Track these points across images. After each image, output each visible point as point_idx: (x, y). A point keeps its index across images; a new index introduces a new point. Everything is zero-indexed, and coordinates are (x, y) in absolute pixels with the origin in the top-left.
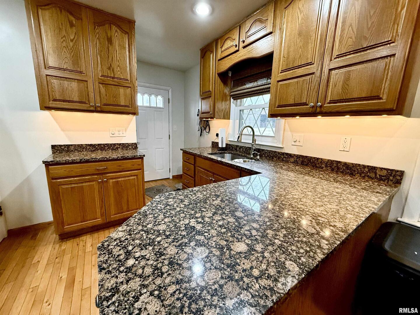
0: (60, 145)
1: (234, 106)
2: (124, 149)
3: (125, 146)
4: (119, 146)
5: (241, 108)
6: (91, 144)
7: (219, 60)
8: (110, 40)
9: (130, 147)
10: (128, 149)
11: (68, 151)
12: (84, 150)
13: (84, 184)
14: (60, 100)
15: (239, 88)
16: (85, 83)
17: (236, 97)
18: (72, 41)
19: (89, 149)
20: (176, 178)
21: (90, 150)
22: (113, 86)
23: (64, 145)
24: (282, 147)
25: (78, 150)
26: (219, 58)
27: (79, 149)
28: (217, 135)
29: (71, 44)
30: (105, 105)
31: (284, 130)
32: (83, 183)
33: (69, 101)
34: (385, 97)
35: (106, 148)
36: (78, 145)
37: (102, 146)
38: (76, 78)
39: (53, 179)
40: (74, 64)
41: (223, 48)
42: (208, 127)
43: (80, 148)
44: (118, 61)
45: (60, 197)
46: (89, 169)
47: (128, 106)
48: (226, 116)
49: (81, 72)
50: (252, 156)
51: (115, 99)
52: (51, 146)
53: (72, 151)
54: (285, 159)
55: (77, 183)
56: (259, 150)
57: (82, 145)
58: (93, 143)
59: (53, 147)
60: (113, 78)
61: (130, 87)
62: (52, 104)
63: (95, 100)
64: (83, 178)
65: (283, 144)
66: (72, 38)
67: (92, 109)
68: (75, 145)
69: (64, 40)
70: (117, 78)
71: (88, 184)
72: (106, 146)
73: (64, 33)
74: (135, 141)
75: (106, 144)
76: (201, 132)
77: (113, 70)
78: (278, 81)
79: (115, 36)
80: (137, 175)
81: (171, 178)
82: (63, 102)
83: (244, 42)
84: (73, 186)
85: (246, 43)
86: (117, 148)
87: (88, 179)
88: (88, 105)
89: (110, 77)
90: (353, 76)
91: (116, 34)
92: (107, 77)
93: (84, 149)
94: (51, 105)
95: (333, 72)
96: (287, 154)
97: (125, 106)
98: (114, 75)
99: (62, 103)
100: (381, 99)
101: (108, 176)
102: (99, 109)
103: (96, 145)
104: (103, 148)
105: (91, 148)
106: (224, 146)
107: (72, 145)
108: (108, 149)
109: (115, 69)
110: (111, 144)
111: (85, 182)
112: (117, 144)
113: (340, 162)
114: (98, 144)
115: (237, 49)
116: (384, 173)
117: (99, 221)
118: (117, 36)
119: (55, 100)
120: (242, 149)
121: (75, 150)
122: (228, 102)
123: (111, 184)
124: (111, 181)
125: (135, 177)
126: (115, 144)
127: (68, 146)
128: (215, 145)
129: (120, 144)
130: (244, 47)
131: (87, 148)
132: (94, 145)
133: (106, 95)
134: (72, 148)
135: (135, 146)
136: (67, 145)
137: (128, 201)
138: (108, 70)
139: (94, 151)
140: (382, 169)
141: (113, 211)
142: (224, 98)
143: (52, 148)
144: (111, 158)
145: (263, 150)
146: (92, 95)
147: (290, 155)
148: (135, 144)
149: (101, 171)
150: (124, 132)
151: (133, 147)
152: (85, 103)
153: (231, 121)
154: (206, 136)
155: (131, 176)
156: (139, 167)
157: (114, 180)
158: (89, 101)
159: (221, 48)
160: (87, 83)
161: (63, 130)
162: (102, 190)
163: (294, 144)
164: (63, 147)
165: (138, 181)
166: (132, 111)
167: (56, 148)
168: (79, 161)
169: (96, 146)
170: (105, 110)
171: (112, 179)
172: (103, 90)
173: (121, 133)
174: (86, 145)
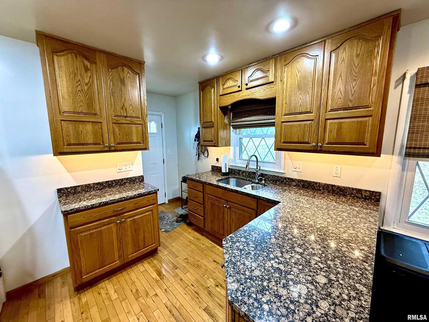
0: (66, 188)
1: (234, 134)
2: (131, 183)
3: (132, 180)
4: (126, 181)
5: (241, 136)
6: (99, 183)
7: (220, 96)
8: (123, 82)
9: (137, 180)
10: (135, 182)
11: (74, 193)
12: (92, 190)
13: (103, 228)
14: (74, 144)
16: (100, 125)
17: (235, 127)
18: (86, 84)
19: (96, 188)
20: (171, 202)
21: (97, 189)
22: (125, 125)
23: (71, 187)
24: (284, 172)
25: (86, 191)
26: (221, 94)
27: (86, 190)
28: (217, 160)
29: (86, 88)
30: (118, 144)
31: (285, 158)
32: (101, 227)
33: (83, 144)
34: (368, 144)
35: (114, 184)
36: (86, 186)
37: (110, 183)
38: (91, 120)
39: (71, 228)
40: (88, 107)
41: (225, 86)
42: (206, 152)
43: (88, 188)
44: (130, 100)
45: (79, 246)
46: (107, 211)
47: (140, 143)
48: (228, 144)
49: (95, 114)
50: (257, 181)
51: (128, 137)
52: (56, 191)
53: (79, 192)
54: (287, 183)
55: (95, 228)
56: (262, 175)
57: (89, 184)
58: (101, 181)
59: (59, 191)
60: (126, 117)
61: (142, 124)
62: (66, 149)
63: (109, 140)
64: (102, 221)
65: (284, 170)
66: (87, 81)
67: (106, 149)
68: (82, 186)
69: (79, 84)
70: (130, 117)
71: (106, 227)
72: (114, 182)
73: (79, 77)
74: (141, 174)
75: (114, 180)
76: (199, 156)
77: (126, 110)
78: (282, 122)
79: (127, 77)
80: (152, 210)
81: (167, 202)
82: (78, 145)
83: (247, 85)
84: (92, 232)
85: (249, 86)
86: (125, 183)
87: (107, 222)
88: (102, 146)
89: (123, 116)
90: (344, 126)
91: (128, 75)
92: (120, 116)
93: (91, 188)
94: (65, 151)
95: (329, 121)
96: (289, 179)
97: (137, 143)
98: (127, 115)
99: (76, 146)
100: (365, 145)
101: (126, 215)
102: (113, 149)
103: (104, 183)
104: (110, 185)
105: (98, 186)
106: (227, 171)
107: (79, 186)
108: (115, 185)
109: (128, 108)
110: (118, 180)
111: (104, 226)
112: (125, 179)
113: (334, 186)
114: (106, 182)
115: (240, 89)
116: (368, 194)
117: (117, 263)
118: (129, 77)
119: (69, 145)
120: (245, 174)
121: (82, 191)
122: (228, 131)
123: (129, 223)
124: (129, 220)
125: (150, 212)
126: (123, 179)
127: (75, 188)
128: (216, 170)
129: (128, 178)
130: (247, 89)
131: (94, 187)
132: (102, 183)
133: (120, 134)
134: (79, 189)
135: (141, 179)
136: (74, 187)
137: (144, 238)
138: (121, 110)
139: (102, 189)
140: (366, 191)
141: (130, 251)
142: (225, 127)
143: (58, 193)
144: (128, 197)
145: (266, 175)
146: (106, 135)
147: (292, 180)
148: (142, 176)
149: (119, 211)
150: (131, 166)
151: (140, 180)
152: (99, 144)
153: (231, 148)
154: (204, 160)
155: (147, 212)
156: (153, 202)
157: (131, 219)
158: (103, 142)
159: (223, 85)
160: (101, 124)
161: (69, 172)
162: (120, 232)
163: (294, 170)
164: (69, 190)
165: (153, 216)
166: (143, 147)
167: (62, 192)
168: (98, 205)
169: (104, 184)
170: (118, 149)
171: (129, 218)
172: (117, 130)
173: (128, 167)
174: (94, 184)
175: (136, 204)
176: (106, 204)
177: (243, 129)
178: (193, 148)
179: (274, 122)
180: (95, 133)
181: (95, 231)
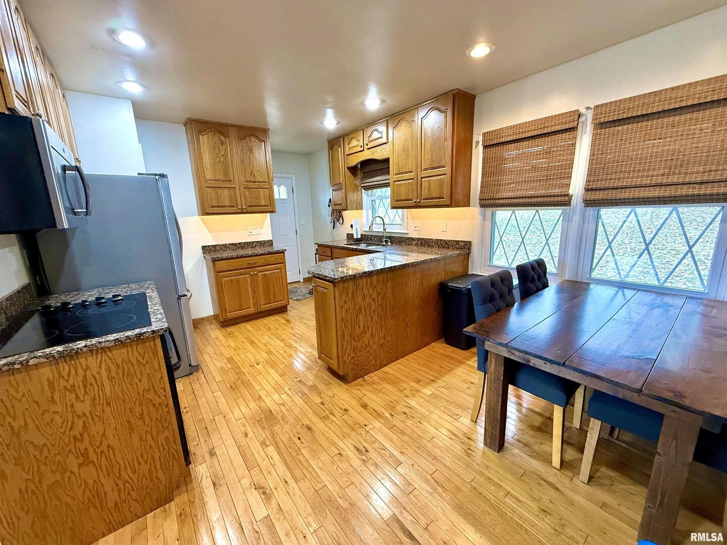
0: (208, 246)
1: (366, 197)
2: (261, 246)
3: (262, 244)
4: (256, 244)
5: (373, 198)
6: (233, 244)
7: (347, 155)
8: (251, 150)
9: (267, 244)
10: (265, 246)
11: (215, 251)
12: (228, 249)
13: (240, 277)
14: (216, 207)
15: (368, 181)
16: (234, 189)
17: (367, 188)
18: (223, 156)
21: (232, 249)
22: (254, 189)
23: (212, 245)
24: (406, 232)
26: (347, 154)
27: (224, 249)
28: (352, 226)
29: (222, 159)
30: (250, 206)
31: (407, 218)
32: (239, 275)
33: (222, 207)
35: (246, 246)
36: (223, 245)
37: (242, 244)
38: (227, 186)
39: (218, 272)
40: (225, 175)
41: (350, 146)
42: (341, 218)
43: (224, 247)
44: (258, 166)
46: (243, 263)
47: (268, 206)
48: (359, 207)
49: (230, 181)
50: (384, 243)
51: (257, 200)
52: (201, 247)
53: (218, 250)
54: (409, 243)
55: (234, 276)
56: (390, 237)
57: (226, 244)
58: (235, 242)
59: (203, 247)
60: (254, 182)
61: (269, 188)
62: (211, 210)
63: (241, 203)
64: (239, 271)
65: (407, 230)
66: (223, 153)
67: (240, 211)
68: (220, 245)
69: (217, 157)
70: (258, 182)
71: (243, 276)
73: (217, 151)
74: (271, 238)
75: (246, 243)
76: (334, 224)
77: (254, 175)
78: (395, 181)
79: (254, 145)
81: (302, 280)
83: (367, 144)
85: (369, 147)
86: (255, 246)
87: (243, 272)
88: (236, 208)
89: (252, 182)
90: (432, 183)
92: (250, 182)
94: (210, 212)
95: (423, 179)
96: (411, 238)
97: (265, 206)
98: (255, 180)
99: (217, 208)
100: (444, 198)
101: (258, 269)
102: (245, 211)
104: (243, 246)
105: (233, 246)
106: (359, 237)
107: (218, 245)
109: (256, 174)
110: (250, 242)
111: (241, 275)
113: (442, 240)
114: (239, 243)
115: (362, 149)
116: (462, 244)
117: (252, 310)
118: (256, 145)
119: (212, 207)
120: (376, 238)
121: (220, 250)
122: (359, 193)
123: (260, 277)
124: (260, 274)
125: (279, 270)
126: (254, 242)
127: (215, 246)
128: (350, 236)
129: (258, 242)
130: (368, 149)
131: (230, 247)
132: (236, 244)
133: (250, 198)
134: (218, 248)
135: (270, 243)
136: (214, 245)
137: (274, 293)
138: (250, 176)
139: (236, 249)
140: (461, 241)
141: (262, 302)
142: (355, 188)
143: (203, 249)
144: (259, 253)
145: (393, 237)
146: (239, 199)
147: (413, 239)
148: (271, 241)
149: (252, 265)
150: (260, 230)
151: (270, 244)
152: (234, 207)
153: (364, 211)
154: (339, 227)
155: (276, 269)
156: (281, 261)
157: (262, 273)
158: (237, 205)
159: (349, 144)
161: (210, 232)
162: (253, 283)
163: (415, 229)
164: (211, 248)
166: (271, 210)
167: (206, 249)
169: (238, 245)
170: (249, 211)
171: (261, 272)
172: (247, 194)
173: (257, 230)
174: (229, 244)
175: (266, 260)
176: (242, 257)
177: (376, 190)
178: (329, 216)
179: (389, 183)
180: (230, 197)
181: (234, 278)
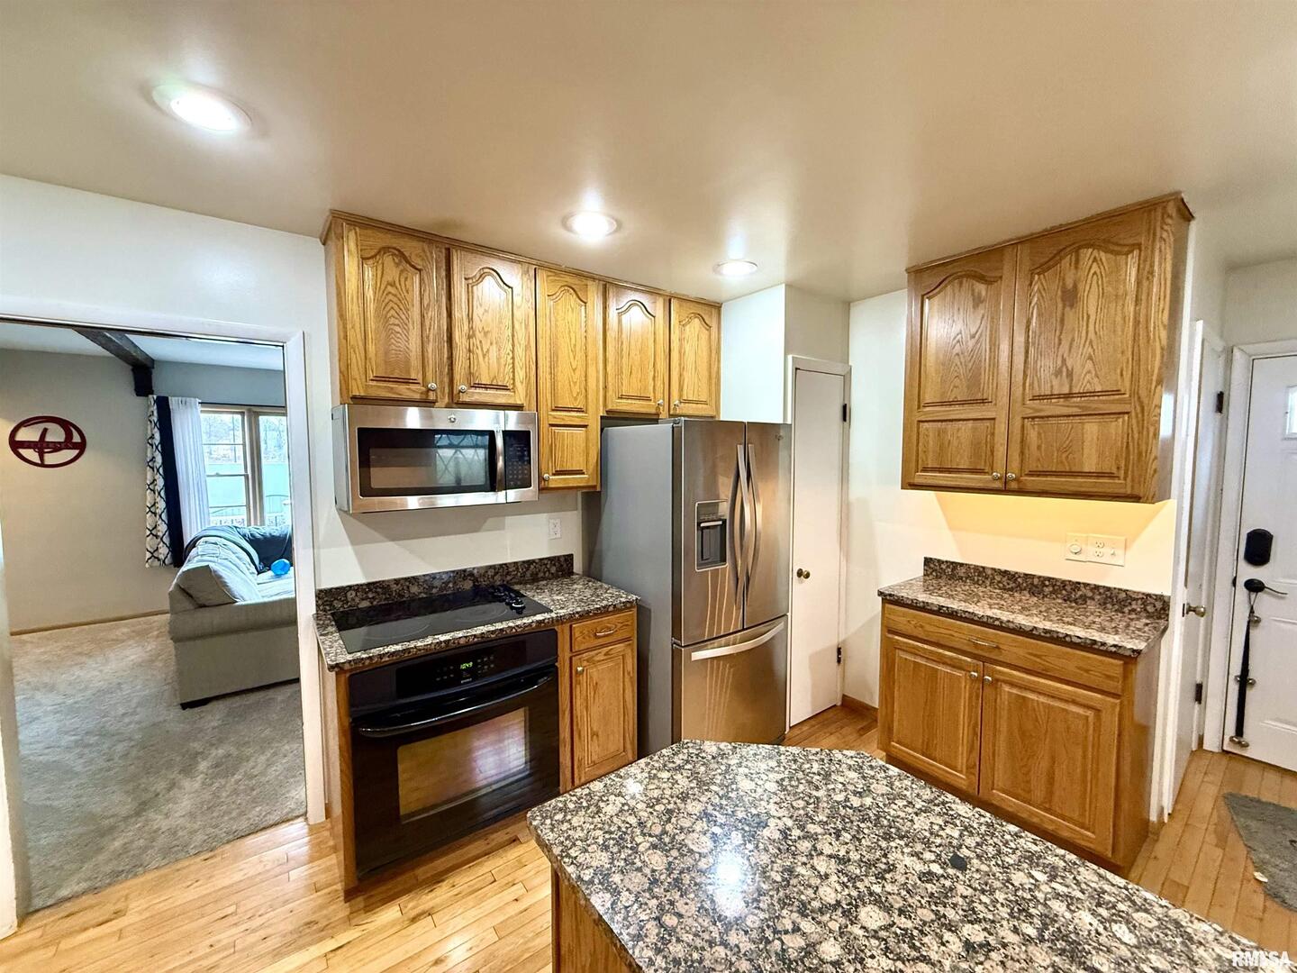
0: (939, 561)
2: (1109, 606)
3: (1116, 601)
4: (1090, 594)
6: (1006, 572)
8: (1071, 296)
9: (1137, 606)
10: (1126, 610)
11: (952, 577)
12: (988, 582)
14: (933, 470)
16: (989, 425)
18: (973, 336)
19: (999, 582)
21: (1001, 585)
22: (1062, 420)
23: (947, 562)
25: (974, 580)
27: (976, 578)
29: (970, 344)
30: (1032, 474)
32: (939, 662)
35: (1046, 589)
36: (976, 568)
37: (1036, 581)
38: (970, 416)
39: (890, 631)
40: (970, 388)
43: (979, 574)
44: (1091, 342)
45: (894, 675)
46: (956, 634)
47: (1111, 476)
49: (984, 402)
51: (1064, 456)
52: (923, 560)
53: (961, 578)
55: (927, 658)
57: (983, 568)
58: (1012, 568)
59: (928, 561)
60: (1068, 396)
61: (1127, 413)
62: (921, 477)
63: (1005, 462)
64: (941, 651)
66: (974, 330)
67: (998, 485)
68: (968, 566)
69: (958, 342)
70: (1082, 395)
71: (948, 670)
72: (1047, 583)
73: (960, 325)
74: (1160, 589)
75: (1049, 579)
77: (1070, 374)
79: (1092, 271)
80: (1098, 711)
82: (940, 471)
84: (919, 660)
86: (1084, 598)
87: (950, 658)
88: (989, 477)
89: (1059, 396)
91: (1095, 268)
92: (1050, 396)
93: (987, 579)
94: (916, 481)
97: (1100, 475)
98: (1071, 389)
99: (937, 474)
101: (1000, 672)
102: (1014, 485)
103: (1020, 577)
104: (1036, 587)
105: (1004, 579)
107: (962, 565)
108: (1051, 592)
109: (1077, 370)
110: (1063, 582)
111: (943, 663)
112: (1086, 585)
114: (1026, 575)
117: (961, 778)
118: (1095, 273)
119: (925, 470)
121: (966, 578)
123: (1005, 699)
124: (1006, 688)
125: (1090, 713)
126: (1079, 583)
127: (954, 565)
129: (1097, 587)
131: (994, 579)
132: (1014, 576)
133: (1039, 447)
134: (961, 572)
135: (1156, 607)
136: (952, 563)
138: (1053, 377)
139: (1011, 589)
141: (1000, 780)
143: (925, 565)
146: (1000, 451)
148: (1161, 598)
149: (982, 650)
150: (1120, 552)
151: (1150, 609)
152: (981, 472)
155: (1074, 702)
157: (1015, 691)
158: (992, 468)
160: (994, 424)
161: (951, 528)
162: (977, 703)
164: (943, 566)
165: (1097, 728)
166: (1122, 491)
167: (932, 566)
168: (935, 609)
169: (1019, 580)
170: (1029, 487)
172: (1032, 435)
173: (1107, 551)
174: (993, 569)
175: (1035, 656)
176: (953, 614)
180: (976, 446)
181: (923, 662)
